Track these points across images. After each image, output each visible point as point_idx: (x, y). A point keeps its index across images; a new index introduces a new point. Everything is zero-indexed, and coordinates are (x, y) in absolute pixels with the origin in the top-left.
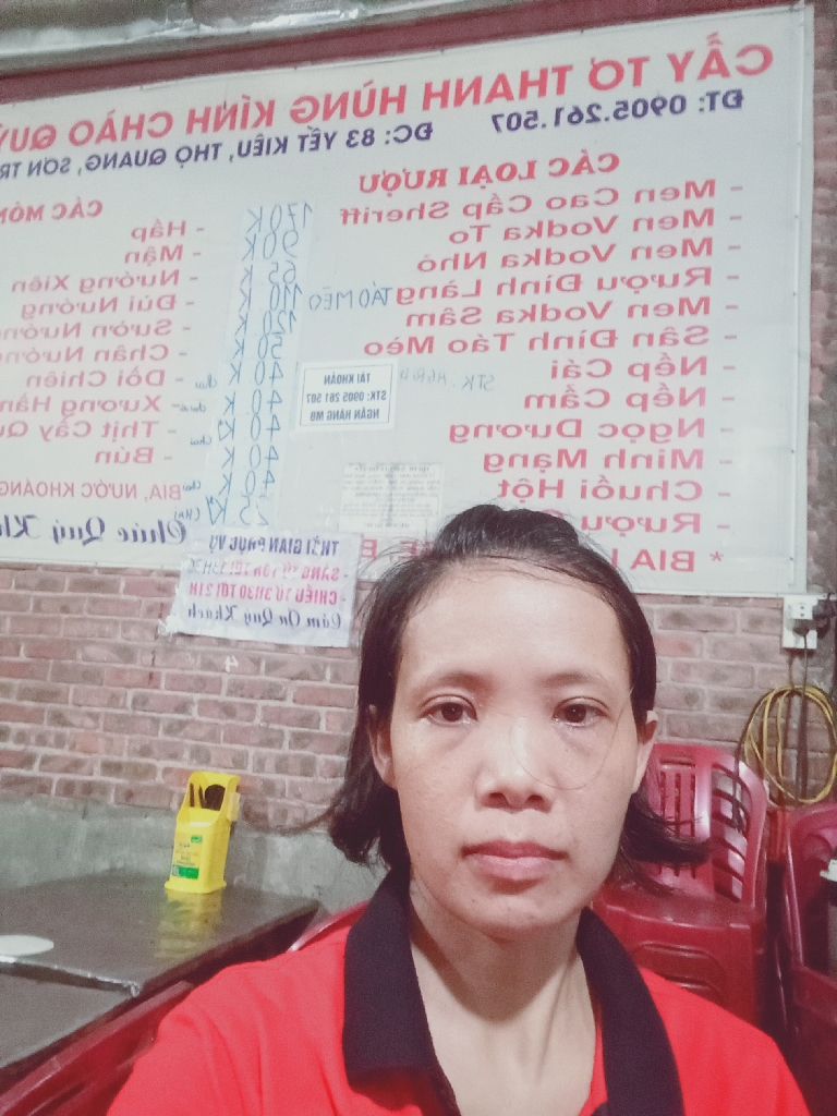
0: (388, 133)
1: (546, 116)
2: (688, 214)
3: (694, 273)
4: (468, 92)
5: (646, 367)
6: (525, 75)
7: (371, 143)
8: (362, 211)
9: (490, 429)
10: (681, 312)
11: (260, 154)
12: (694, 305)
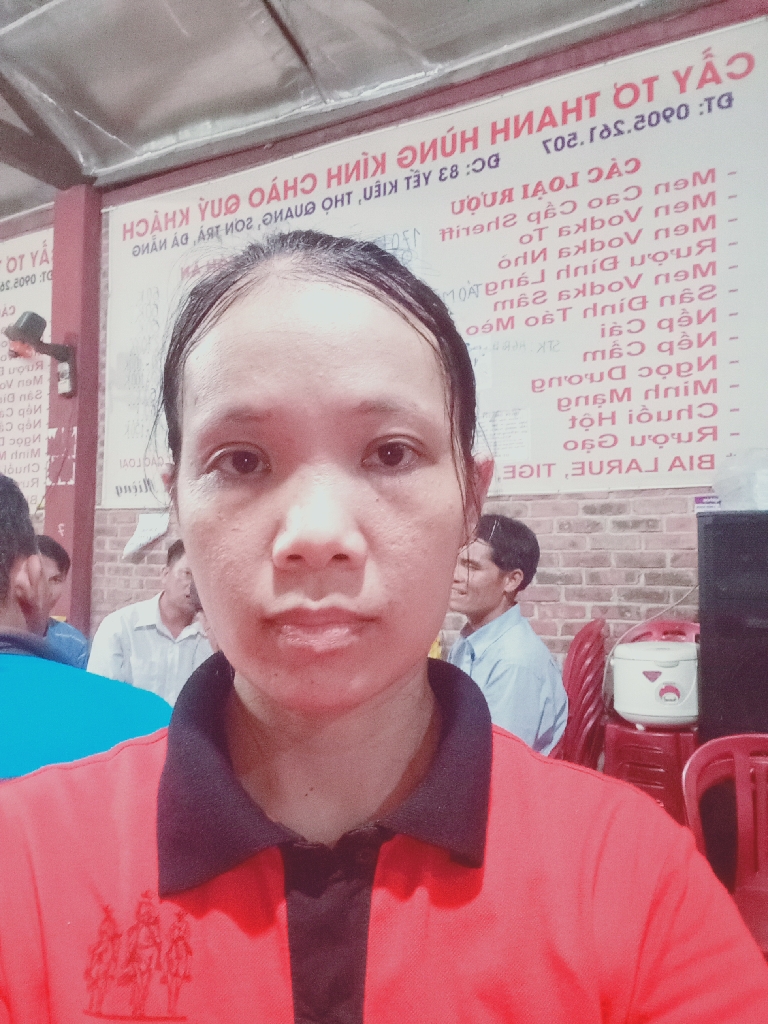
0: (468, 166)
1: (583, 136)
2: (696, 198)
3: (704, 244)
4: (524, 124)
5: (671, 321)
6: (565, 104)
7: (455, 177)
8: (455, 229)
9: (560, 379)
10: (695, 276)
11: (379, 195)
12: (704, 269)
